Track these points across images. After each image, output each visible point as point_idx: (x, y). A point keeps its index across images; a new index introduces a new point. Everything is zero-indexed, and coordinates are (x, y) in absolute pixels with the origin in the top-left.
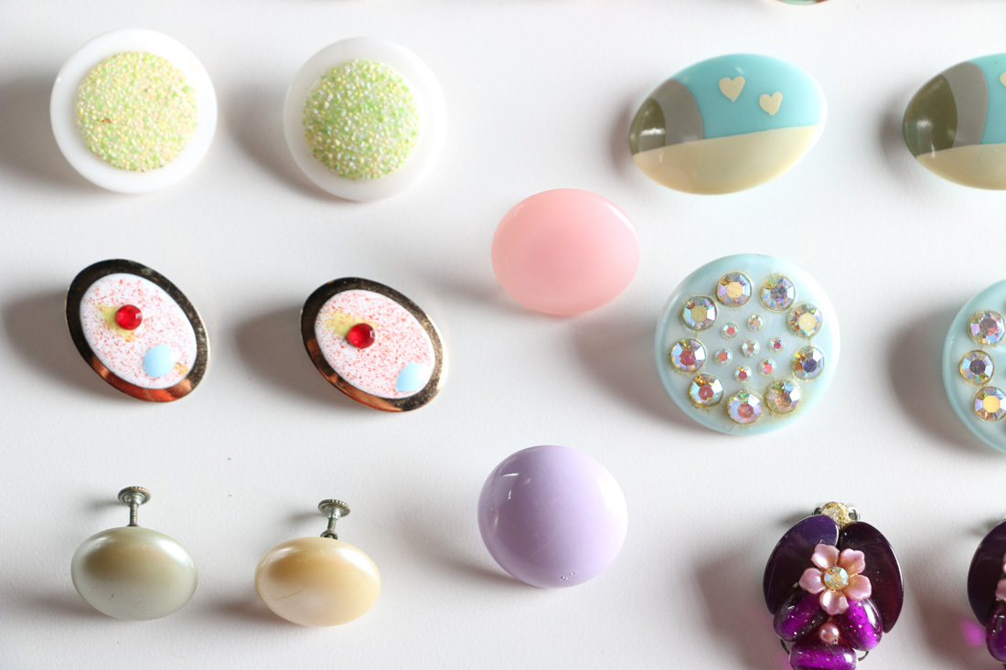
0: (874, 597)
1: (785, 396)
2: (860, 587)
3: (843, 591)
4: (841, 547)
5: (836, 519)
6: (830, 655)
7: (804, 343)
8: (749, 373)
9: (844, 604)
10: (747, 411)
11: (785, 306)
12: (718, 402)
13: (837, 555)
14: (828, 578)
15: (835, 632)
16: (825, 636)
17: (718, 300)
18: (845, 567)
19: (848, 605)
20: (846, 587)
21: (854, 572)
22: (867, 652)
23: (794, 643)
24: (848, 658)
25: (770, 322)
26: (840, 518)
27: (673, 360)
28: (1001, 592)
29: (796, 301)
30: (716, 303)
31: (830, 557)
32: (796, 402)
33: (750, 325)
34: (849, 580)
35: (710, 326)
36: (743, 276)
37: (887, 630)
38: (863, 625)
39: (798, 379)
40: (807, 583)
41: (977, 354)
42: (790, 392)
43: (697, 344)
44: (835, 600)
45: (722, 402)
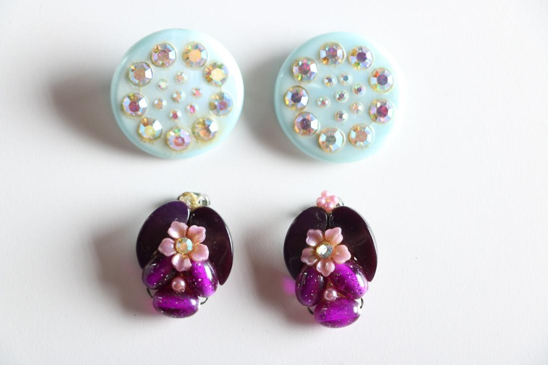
0: (212, 259)
1: (207, 129)
2: (201, 252)
3: (189, 255)
4: (189, 224)
5: (188, 204)
6: (178, 300)
7: (217, 90)
8: (179, 114)
9: (188, 264)
10: (181, 143)
11: (201, 64)
12: (159, 137)
13: (185, 229)
14: (178, 245)
15: (183, 283)
16: (176, 286)
17: (153, 63)
18: (191, 238)
19: (191, 265)
20: (191, 252)
21: (197, 242)
22: (207, 299)
23: (156, 291)
24: (193, 302)
25: (192, 77)
26: (192, 204)
27: (125, 109)
28: (306, 256)
29: (208, 60)
30: (152, 66)
31: (181, 231)
32: (215, 132)
33: (178, 79)
34: (193, 248)
35: (148, 83)
36: (169, 44)
37: (222, 283)
38: (202, 279)
39: (215, 116)
40: (164, 249)
41: (297, 89)
42: (209, 126)
43: (140, 96)
44: (182, 261)
45: (162, 137)
